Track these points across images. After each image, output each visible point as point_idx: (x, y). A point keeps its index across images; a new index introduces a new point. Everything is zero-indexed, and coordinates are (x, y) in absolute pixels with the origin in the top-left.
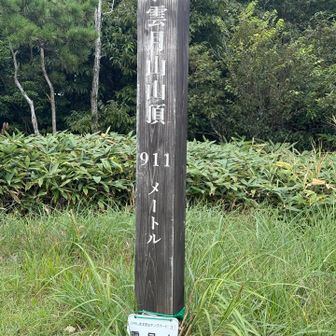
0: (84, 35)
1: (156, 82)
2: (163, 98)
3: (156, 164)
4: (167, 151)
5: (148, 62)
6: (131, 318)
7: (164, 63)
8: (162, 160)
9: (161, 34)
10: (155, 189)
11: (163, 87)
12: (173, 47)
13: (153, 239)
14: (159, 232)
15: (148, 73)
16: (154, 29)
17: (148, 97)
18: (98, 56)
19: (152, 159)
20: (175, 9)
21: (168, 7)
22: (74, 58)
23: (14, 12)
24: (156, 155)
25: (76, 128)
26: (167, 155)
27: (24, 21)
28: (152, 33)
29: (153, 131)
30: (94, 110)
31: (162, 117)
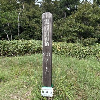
0: (17, 22)
1: (47, 37)
2: (49, 40)
3: (47, 55)
4: (50, 52)
5: (45, 32)
6: (42, 88)
7: (49, 32)
8: (48, 54)
9: (48, 26)
10: (47, 61)
11: (49, 38)
12: (51, 29)
13: (47, 71)
14: (48, 70)
15: (45, 35)
16: (46, 24)
17: (45, 40)
18: (19, 26)
19: (46, 54)
20: (51, 20)
21: (50, 19)
22: (15, 26)
23: (3, 17)
24: (47, 53)
25: (16, 38)
26: (50, 53)
27: (5, 19)
28: (46, 26)
29: (46, 48)
30: (19, 35)
31: (49, 45)
